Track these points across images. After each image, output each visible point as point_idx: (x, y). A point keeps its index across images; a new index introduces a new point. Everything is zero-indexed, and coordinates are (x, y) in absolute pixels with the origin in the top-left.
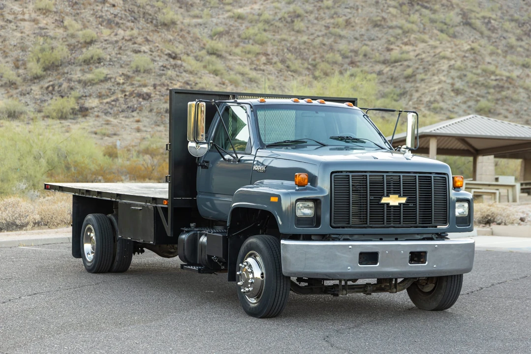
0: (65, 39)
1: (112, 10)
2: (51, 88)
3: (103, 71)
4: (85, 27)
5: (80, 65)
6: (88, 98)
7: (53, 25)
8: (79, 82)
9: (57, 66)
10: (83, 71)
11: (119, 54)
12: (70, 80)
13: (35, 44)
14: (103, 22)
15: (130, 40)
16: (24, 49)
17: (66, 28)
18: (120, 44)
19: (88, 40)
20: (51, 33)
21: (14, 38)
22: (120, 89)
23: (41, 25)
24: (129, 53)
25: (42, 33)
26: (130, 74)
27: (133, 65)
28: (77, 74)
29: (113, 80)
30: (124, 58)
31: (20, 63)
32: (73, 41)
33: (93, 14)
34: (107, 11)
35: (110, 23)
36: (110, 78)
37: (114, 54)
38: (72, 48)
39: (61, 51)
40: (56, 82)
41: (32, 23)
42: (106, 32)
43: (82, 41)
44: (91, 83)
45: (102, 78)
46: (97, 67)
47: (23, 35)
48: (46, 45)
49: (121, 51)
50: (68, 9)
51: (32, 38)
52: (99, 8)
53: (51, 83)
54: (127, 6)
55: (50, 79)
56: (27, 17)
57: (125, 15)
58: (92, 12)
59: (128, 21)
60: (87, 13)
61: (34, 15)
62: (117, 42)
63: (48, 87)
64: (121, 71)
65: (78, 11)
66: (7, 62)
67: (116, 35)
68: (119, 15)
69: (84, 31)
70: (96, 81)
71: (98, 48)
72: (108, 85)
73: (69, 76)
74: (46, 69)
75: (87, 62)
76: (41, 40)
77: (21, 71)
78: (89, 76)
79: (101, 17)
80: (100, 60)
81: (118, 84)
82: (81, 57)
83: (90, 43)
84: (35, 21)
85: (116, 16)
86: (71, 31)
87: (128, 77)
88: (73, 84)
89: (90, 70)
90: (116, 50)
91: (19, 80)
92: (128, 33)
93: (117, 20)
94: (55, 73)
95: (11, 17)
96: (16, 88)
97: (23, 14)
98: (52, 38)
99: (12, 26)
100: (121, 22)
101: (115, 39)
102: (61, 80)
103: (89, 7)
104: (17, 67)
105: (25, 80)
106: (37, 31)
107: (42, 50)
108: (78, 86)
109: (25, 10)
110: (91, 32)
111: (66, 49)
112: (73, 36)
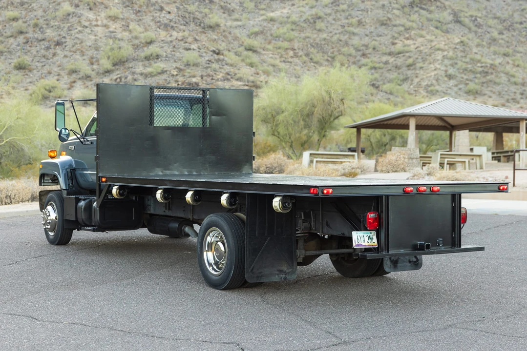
0: (130, 41)
1: (168, 16)
2: (118, 80)
3: (160, 65)
4: (146, 30)
5: (142, 61)
7: (121, 29)
8: (141, 74)
9: (124, 62)
10: (145, 66)
11: (174, 51)
12: (134, 73)
13: (106, 45)
14: (161, 26)
15: (182, 40)
16: (97, 49)
17: (130, 31)
18: (174, 43)
19: (149, 41)
20: (119, 36)
21: (90, 40)
22: (174, 79)
23: (111, 29)
24: (181, 50)
25: (112, 36)
26: (182, 67)
27: (185, 60)
28: (139, 68)
29: (168, 72)
30: (178, 54)
31: (94, 60)
32: (136, 42)
33: (153, 20)
34: (164, 17)
35: (166, 27)
36: (166, 71)
37: (169, 51)
38: (136, 47)
39: (127, 50)
40: (123, 75)
41: (104, 28)
42: (163, 34)
43: (143, 41)
44: (151, 75)
45: (159, 71)
46: (155, 62)
47: (96, 37)
48: (115, 46)
49: (175, 49)
50: (133, 16)
51: (104, 40)
52: (158, 15)
53: (119, 76)
54: (180, 13)
55: (118, 72)
56: (99, 23)
57: (179, 20)
58: (151, 18)
59: (181, 25)
60: (147, 19)
61: (105, 22)
62: (171, 42)
63: (116, 79)
64: (174, 65)
65: (141, 18)
66: (84, 60)
67: (171, 36)
68: (174, 20)
69: (146, 34)
70: (155, 73)
71: (157, 47)
72: (165, 76)
73: (133, 70)
74: (114, 65)
75: (147, 58)
76: (111, 41)
77: (95, 67)
78: (149, 70)
79: (159, 22)
80: (158, 57)
81: (173, 75)
82: (143, 55)
83: (151, 43)
84: (106, 26)
85: (171, 21)
86: (134, 34)
87: (180, 70)
88: (136, 76)
89: (150, 65)
90: (171, 49)
91: (93, 74)
92: (181, 34)
93: (172, 24)
94: (122, 68)
95: (87, 24)
96: (91, 81)
97: (97, 20)
98: (119, 40)
99: (88, 30)
100: (175, 25)
101: (170, 39)
102: (127, 73)
103: (149, 14)
104: (92, 64)
105: (98, 74)
106: (107, 34)
107: (112, 49)
108: (140, 77)
109: (98, 18)
110: (151, 34)
111: (130, 48)
112: (136, 38)
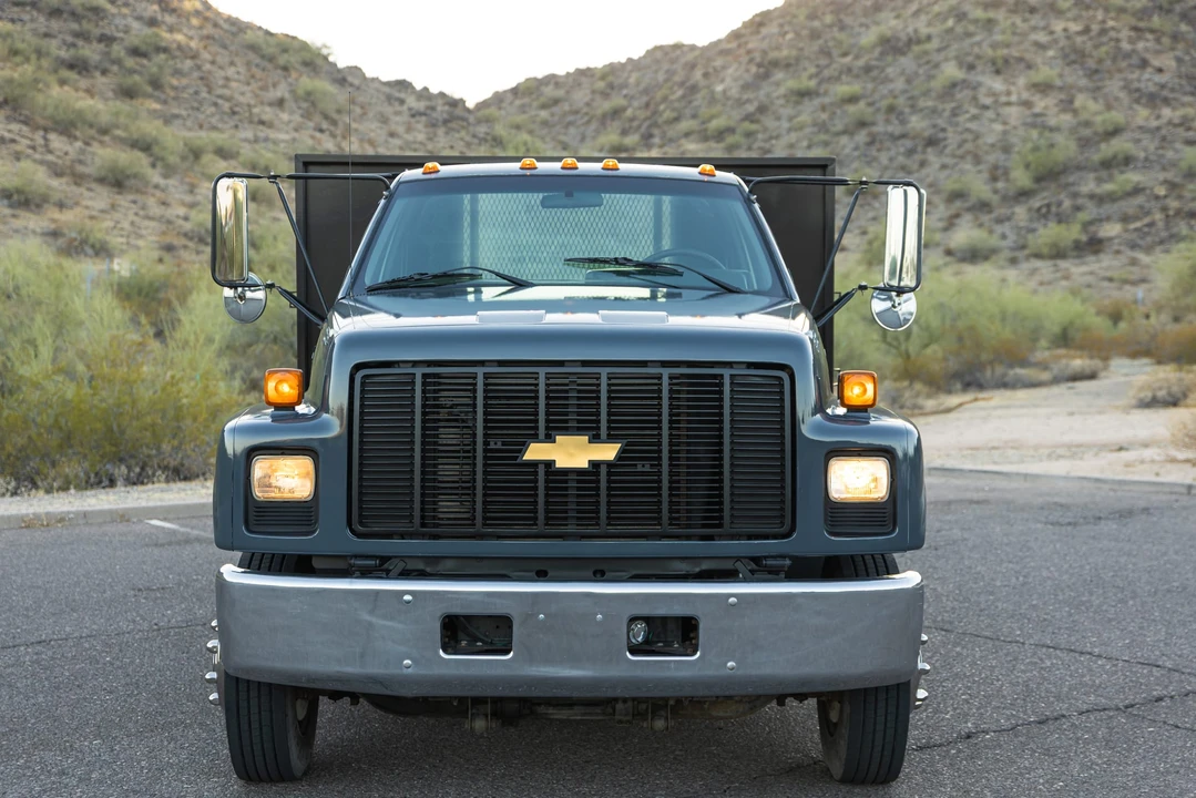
0: (1073, 130)
1: (1158, 78)
2: (1044, 210)
3: (1133, 177)
4: (1109, 107)
5: (1096, 170)
6: (1105, 223)
7: (1056, 109)
8: (1092, 196)
9: (1059, 174)
10: (1099, 181)
11: (1162, 148)
12: (1075, 195)
13: (1025, 140)
14: (1140, 98)
15: (1181, 125)
16: (1007, 149)
17: (1075, 112)
18: (1164, 132)
19: (1110, 128)
20: (1052, 122)
21: (992, 132)
22: (1159, 205)
23: (1037, 110)
24: (1178, 146)
25: (1037, 122)
26: (1178, 180)
27: (1184, 165)
28: (1089, 185)
29: (1148, 192)
30: (1170, 154)
31: (1000, 172)
32: (1087, 132)
33: (1124, 87)
34: (1148, 80)
35: (1153, 100)
36: (1143, 189)
37: (1152, 147)
38: (1085, 143)
39: (1066, 148)
40: (1054, 200)
41: (1021, 109)
42: (1142, 114)
43: (1100, 129)
44: (1111, 198)
45: (1129, 188)
46: (1122, 172)
47: (1007, 127)
48: (1042, 142)
49: (1165, 144)
50: (1083, 82)
51: (1021, 132)
52: (1135, 76)
53: (1046, 202)
54: (1183, 69)
55: (1045, 194)
56: (1014, 98)
57: (1180, 85)
58: (1122, 83)
59: (1185, 94)
60: (1114, 86)
61: (1025, 95)
62: (1158, 129)
63: (1039, 209)
64: (1162, 176)
65: (1099, 84)
66: (980, 172)
67: (1158, 117)
68: (1170, 85)
69: (1107, 116)
70: (1120, 194)
71: (1127, 141)
72: (1140, 200)
73: (1075, 189)
74: (1039, 179)
75: (1107, 164)
76: (1034, 134)
77: (1000, 185)
78: (1109, 187)
79: (1138, 90)
80: (1127, 161)
81: (1157, 198)
82: (1096, 157)
83: (1115, 132)
84: (1027, 104)
85: (1163, 86)
86: (1084, 116)
87: (1172, 186)
88: (1080, 201)
89: (1111, 179)
90: (1156, 143)
91: (995, 199)
92: (1180, 113)
93: (1165, 93)
94: (1053, 186)
95: (988, 101)
96: (990, 212)
97: (1009, 93)
98: (1051, 130)
99: (990, 114)
100: (1171, 96)
101: (1155, 123)
102: (1062, 196)
103: (1118, 76)
104: (994, 179)
105: (1005, 199)
106: (1029, 120)
107: (1036, 149)
108: (1090, 205)
109: (1013, 88)
110: (1117, 116)
111: (1073, 146)
112: (1087, 124)
